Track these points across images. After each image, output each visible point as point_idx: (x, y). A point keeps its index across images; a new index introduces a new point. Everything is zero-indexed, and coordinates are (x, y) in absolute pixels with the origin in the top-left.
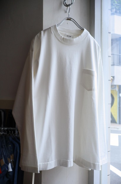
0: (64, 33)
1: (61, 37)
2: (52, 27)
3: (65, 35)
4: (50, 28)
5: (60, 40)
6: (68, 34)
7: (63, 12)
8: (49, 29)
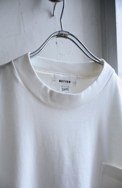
0: (52, 74)
1: (46, 88)
2: (15, 60)
3: (54, 79)
4: (10, 64)
5: (42, 98)
6: (62, 76)
7: (46, 15)
8: (8, 68)
